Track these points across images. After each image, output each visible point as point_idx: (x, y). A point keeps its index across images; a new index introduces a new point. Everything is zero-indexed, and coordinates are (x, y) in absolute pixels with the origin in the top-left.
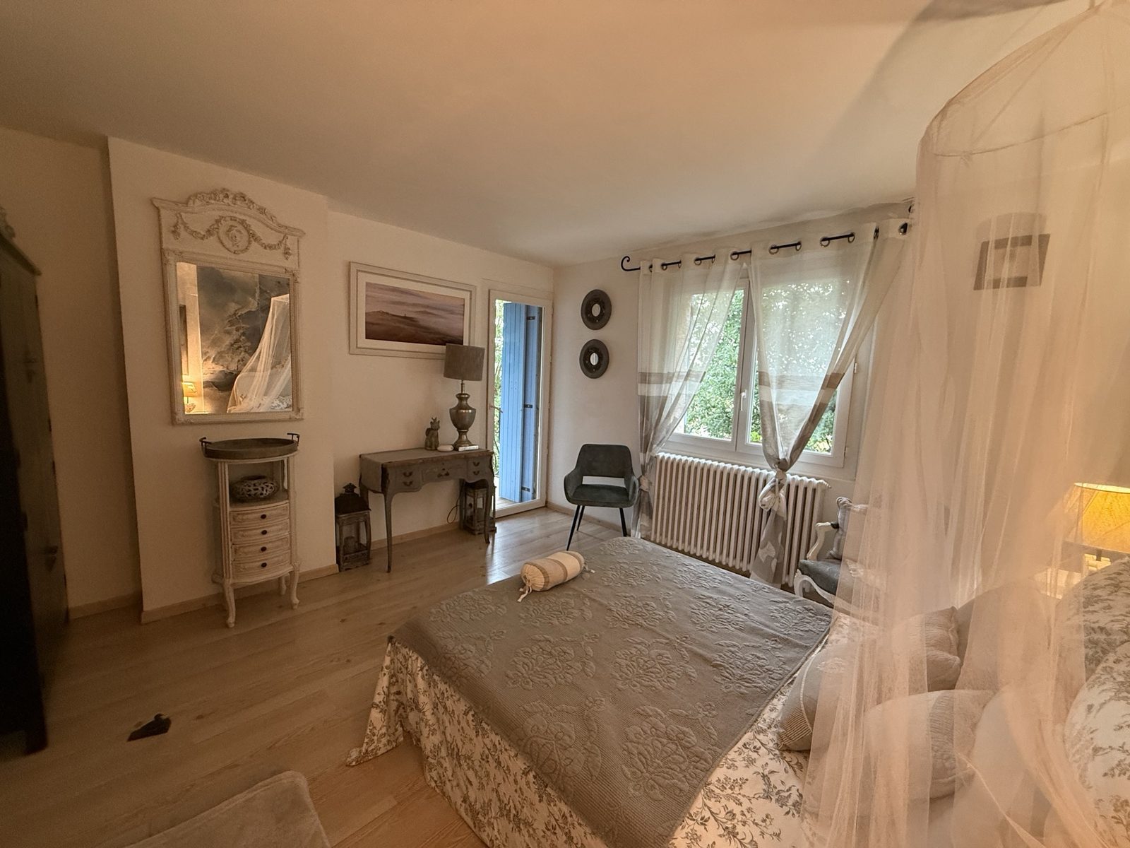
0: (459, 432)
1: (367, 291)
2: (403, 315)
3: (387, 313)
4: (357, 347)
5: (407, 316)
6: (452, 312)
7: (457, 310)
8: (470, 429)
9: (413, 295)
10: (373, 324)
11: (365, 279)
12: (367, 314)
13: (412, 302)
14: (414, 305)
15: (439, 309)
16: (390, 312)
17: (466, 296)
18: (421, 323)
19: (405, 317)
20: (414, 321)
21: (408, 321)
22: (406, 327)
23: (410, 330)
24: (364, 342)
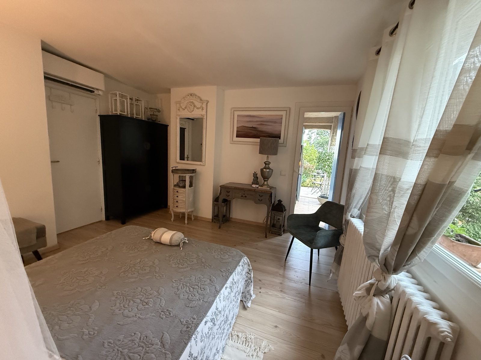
0: (264, 180)
1: (237, 118)
2: (252, 126)
3: (245, 126)
4: (232, 141)
5: (253, 126)
6: (275, 122)
7: (278, 121)
8: (269, 179)
9: (256, 117)
10: (239, 131)
11: (237, 113)
12: (237, 127)
13: (255, 120)
14: (257, 121)
15: (268, 122)
16: (246, 126)
17: (283, 113)
18: (260, 129)
19: (252, 127)
20: (256, 129)
21: (253, 129)
22: (253, 131)
23: (254, 132)
24: (235, 139)
